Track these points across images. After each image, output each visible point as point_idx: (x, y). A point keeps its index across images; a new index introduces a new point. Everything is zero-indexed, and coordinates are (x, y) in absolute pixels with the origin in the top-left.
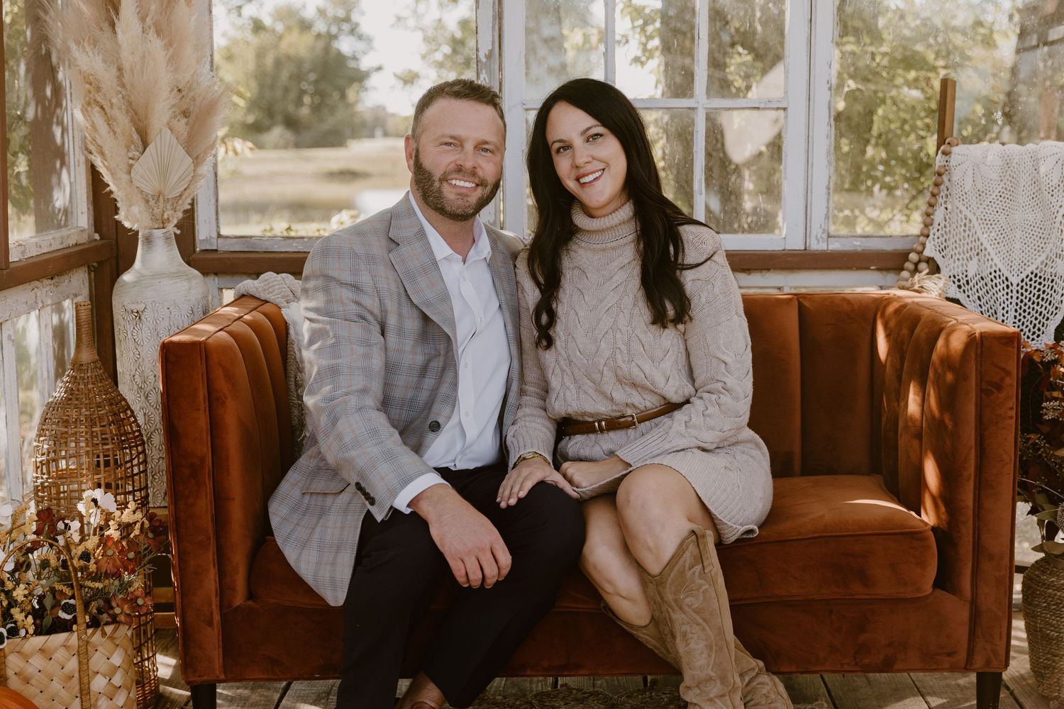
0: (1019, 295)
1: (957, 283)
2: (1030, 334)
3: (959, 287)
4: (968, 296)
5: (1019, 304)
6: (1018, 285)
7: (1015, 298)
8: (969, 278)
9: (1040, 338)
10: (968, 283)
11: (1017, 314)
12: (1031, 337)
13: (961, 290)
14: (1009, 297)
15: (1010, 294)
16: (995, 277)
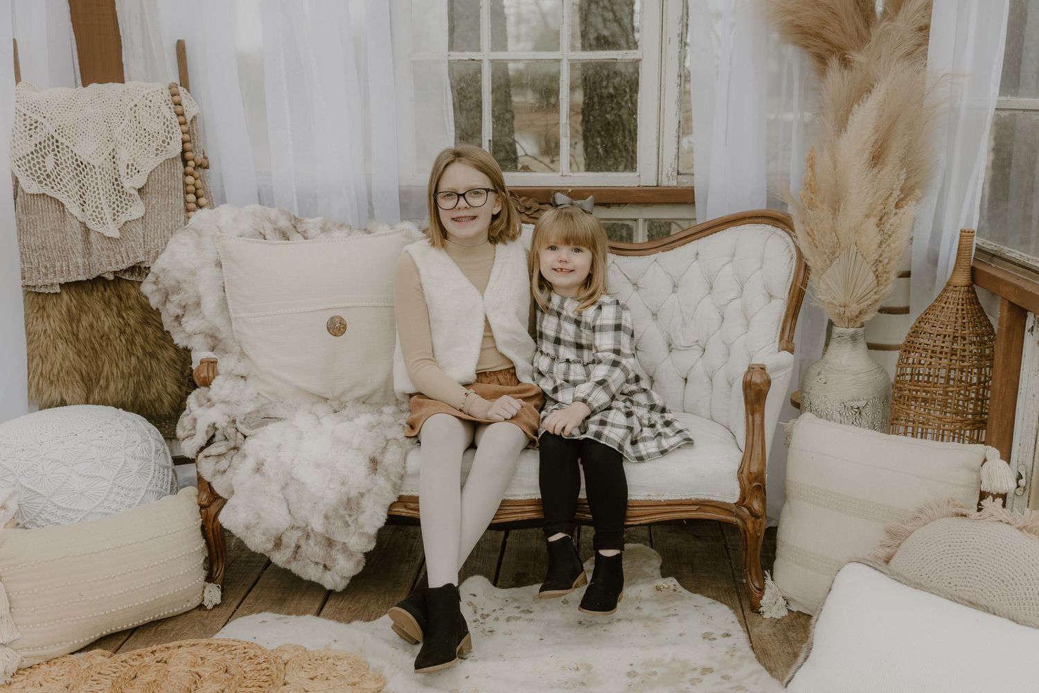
0: (102, 176)
1: (37, 180)
2: (119, 209)
3: (40, 182)
4: (52, 188)
5: (104, 184)
6: (99, 167)
7: (99, 178)
8: (48, 172)
9: (128, 211)
10: (48, 176)
11: (105, 193)
12: (121, 211)
13: (43, 185)
14: (94, 179)
15: (94, 176)
16: (78, 165)
